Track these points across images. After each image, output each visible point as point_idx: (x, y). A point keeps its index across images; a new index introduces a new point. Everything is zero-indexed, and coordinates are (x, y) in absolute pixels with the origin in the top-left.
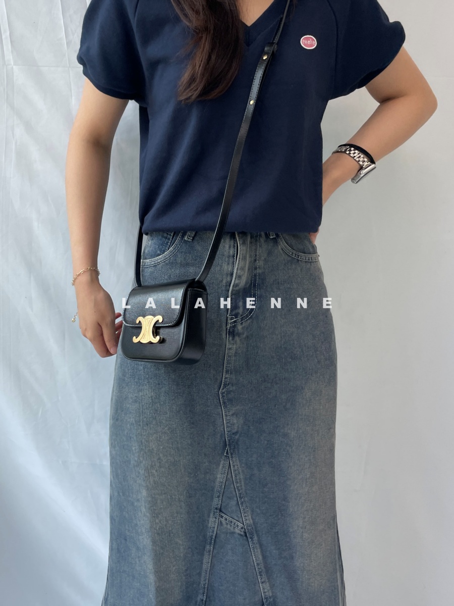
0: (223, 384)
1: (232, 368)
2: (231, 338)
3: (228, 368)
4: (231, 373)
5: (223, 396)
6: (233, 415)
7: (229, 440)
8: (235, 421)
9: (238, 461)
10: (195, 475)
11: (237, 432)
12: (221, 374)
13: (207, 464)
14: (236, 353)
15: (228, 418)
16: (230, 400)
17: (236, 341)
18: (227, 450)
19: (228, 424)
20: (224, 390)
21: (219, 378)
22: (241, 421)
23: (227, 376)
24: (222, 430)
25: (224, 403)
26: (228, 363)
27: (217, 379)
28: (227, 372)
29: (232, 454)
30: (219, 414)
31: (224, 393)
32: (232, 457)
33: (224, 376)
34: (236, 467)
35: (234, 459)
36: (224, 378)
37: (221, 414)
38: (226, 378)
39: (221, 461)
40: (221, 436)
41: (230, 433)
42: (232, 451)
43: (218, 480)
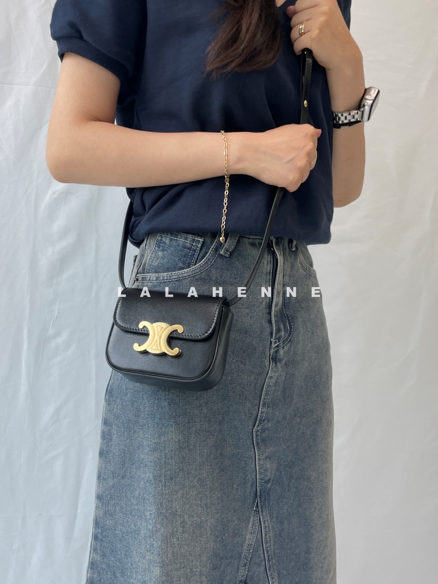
10: (222, 538)
13: (236, 522)
23: (263, 410)
24: (254, 477)
28: (264, 405)
41: (262, 481)
42: (262, 503)
43: (247, 542)
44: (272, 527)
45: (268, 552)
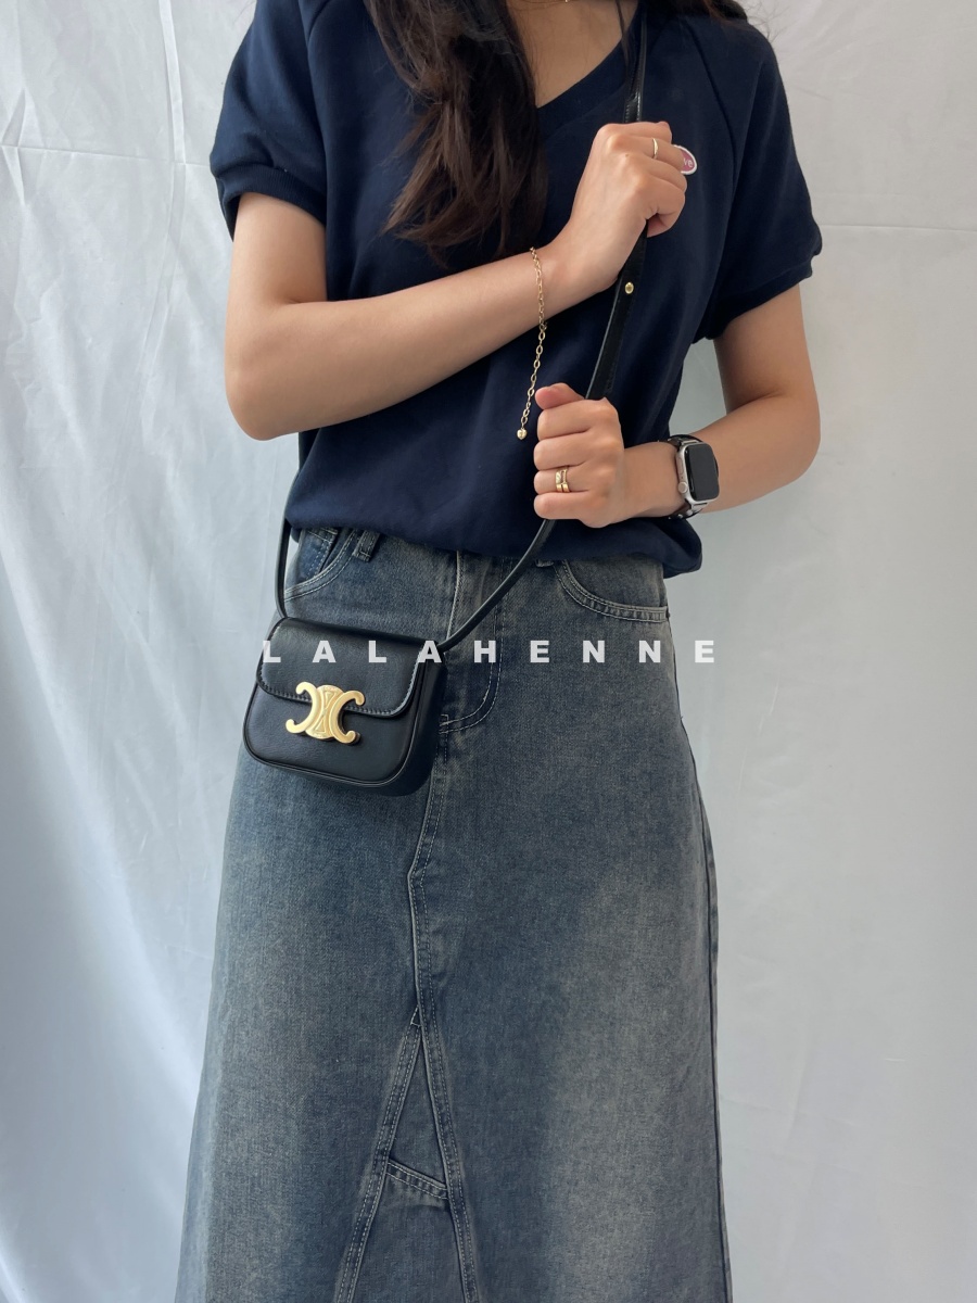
0: (417, 856)
1: (443, 823)
2: (441, 760)
3: (432, 823)
4: (438, 835)
5: (416, 887)
6: (436, 933)
7: (424, 991)
8: (440, 949)
9: (441, 1039)
11: (441, 976)
12: (414, 834)
13: (366, 1039)
14: (452, 791)
15: (424, 939)
16: (433, 898)
17: (452, 767)
18: (418, 1013)
19: (423, 953)
20: (419, 872)
21: (409, 842)
22: (455, 948)
25: (417, 902)
26: (435, 812)
27: (403, 844)
28: (430, 831)
29: (428, 1023)
30: (403, 926)
31: (417, 879)
32: (428, 1031)
33: (421, 838)
34: (436, 1053)
35: (432, 1035)
36: (420, 843)
37: (408, 927)
38: (424, 845)
39: (400, 1038)
40: (404, 978)
41: (425, 974)
42: (428, 1016)
43: (392, 1080)
44: (451, 1063)
45: (440, 1108)
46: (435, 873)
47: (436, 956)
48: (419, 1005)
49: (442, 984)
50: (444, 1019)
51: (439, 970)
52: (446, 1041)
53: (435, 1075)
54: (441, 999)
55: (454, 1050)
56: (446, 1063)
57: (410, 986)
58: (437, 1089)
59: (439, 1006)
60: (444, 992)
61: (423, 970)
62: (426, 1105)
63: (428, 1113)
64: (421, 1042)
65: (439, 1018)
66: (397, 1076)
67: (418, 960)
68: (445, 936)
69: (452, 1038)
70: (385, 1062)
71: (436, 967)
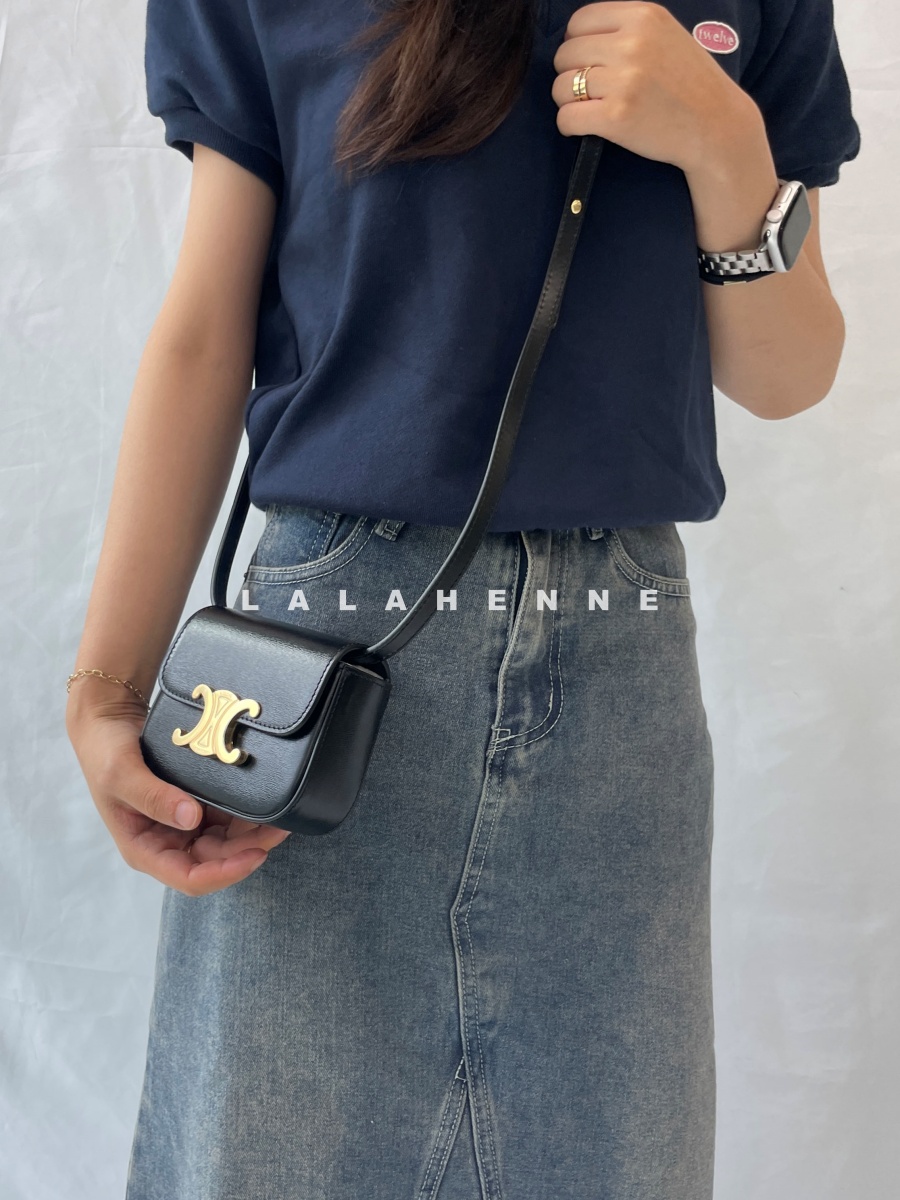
0: (461, 890)
1: (491, 852)
2: (495, 780)
3: (479, 852)
4: (486, 867)
5: (460, 925)
6: (483, 975)
7: (471, 1041)
8: (489, 993)
9: (490, 1096)
10: (368, 1122)
11: (491, 1024)
12: (458, 866)
13: (404, 1097)
14: (504, 816)
15: (470, 983)
16: (478, 936)
17: (508, 788)
18: (463, 1065)
19: (469, 998)
20: (464, 908)
21: (453, 874)
22: (505, 994)
23: (474, 873)
24: (452, 1010)
25: (463, 942)
26: (482, 840)
27: (446, 876)
28: (476, 861)
29: (475, 1078)
30: (447, 969)
31: (462, 915)
32: (475, 1086)
33: (466, 870)
34: (484, 1113)
35: (480, 1092)
36: (465, 875)
37: (451, 970)
38: (470, 877)
39: (443, 1095)
40: (448, 1026)
41: (472, 1022)
42: (476, 1069)
43: (432, 1143)
44: (501, 1124)
45: (488, 1174)
46: (483, 907)
47: (484, 1002)
48: (465, 1057)
49: (491, 1035)
50: (493, 1073)
51: (488, 1017)
52: (496, 1098)
53: (482, 1137)
54: (491, 1050)
55: (504, 1109)
56: (495, 1122)
57: (455, 1036)
58: (485, 1153)
59: (488, 1058)
60: (494, 1043)
61: (469, 1018)
62: (471, 1170)
63: (474, 1179)
64: (468, 1100)
65: (488, 1073)
66: (439, 1137)
67: (464, 1006)
68: (493, 977)
69: (502, 1095)
70: (426, 1122)
71: (484, 1014)
